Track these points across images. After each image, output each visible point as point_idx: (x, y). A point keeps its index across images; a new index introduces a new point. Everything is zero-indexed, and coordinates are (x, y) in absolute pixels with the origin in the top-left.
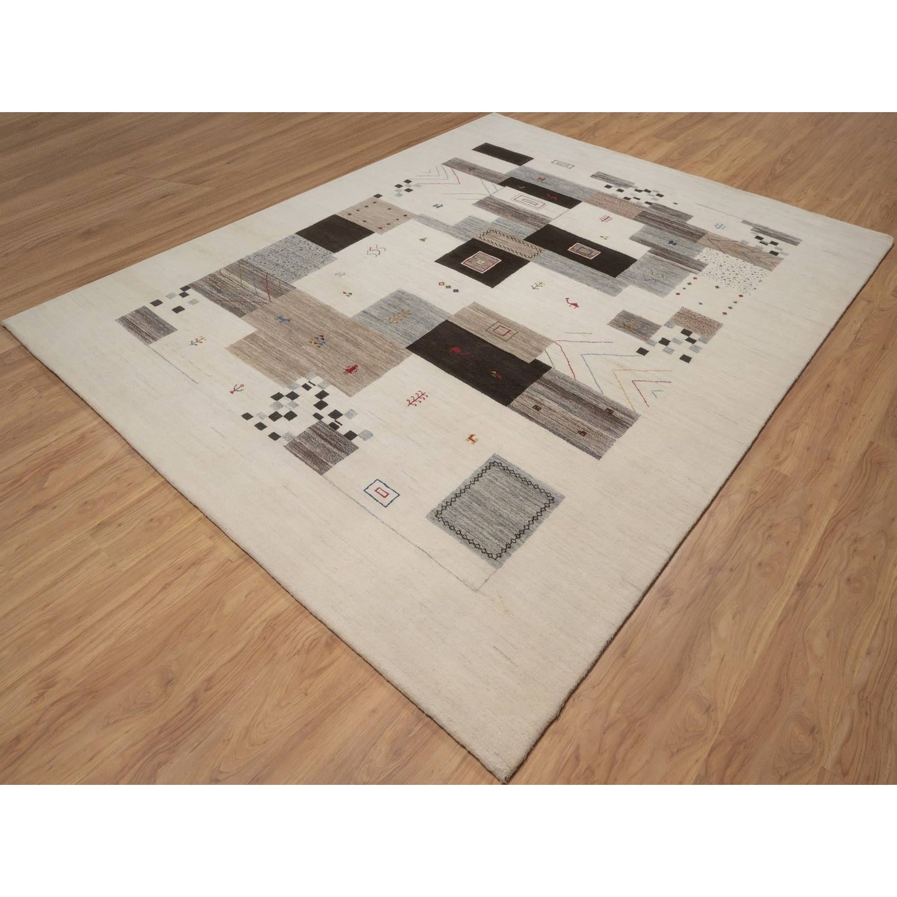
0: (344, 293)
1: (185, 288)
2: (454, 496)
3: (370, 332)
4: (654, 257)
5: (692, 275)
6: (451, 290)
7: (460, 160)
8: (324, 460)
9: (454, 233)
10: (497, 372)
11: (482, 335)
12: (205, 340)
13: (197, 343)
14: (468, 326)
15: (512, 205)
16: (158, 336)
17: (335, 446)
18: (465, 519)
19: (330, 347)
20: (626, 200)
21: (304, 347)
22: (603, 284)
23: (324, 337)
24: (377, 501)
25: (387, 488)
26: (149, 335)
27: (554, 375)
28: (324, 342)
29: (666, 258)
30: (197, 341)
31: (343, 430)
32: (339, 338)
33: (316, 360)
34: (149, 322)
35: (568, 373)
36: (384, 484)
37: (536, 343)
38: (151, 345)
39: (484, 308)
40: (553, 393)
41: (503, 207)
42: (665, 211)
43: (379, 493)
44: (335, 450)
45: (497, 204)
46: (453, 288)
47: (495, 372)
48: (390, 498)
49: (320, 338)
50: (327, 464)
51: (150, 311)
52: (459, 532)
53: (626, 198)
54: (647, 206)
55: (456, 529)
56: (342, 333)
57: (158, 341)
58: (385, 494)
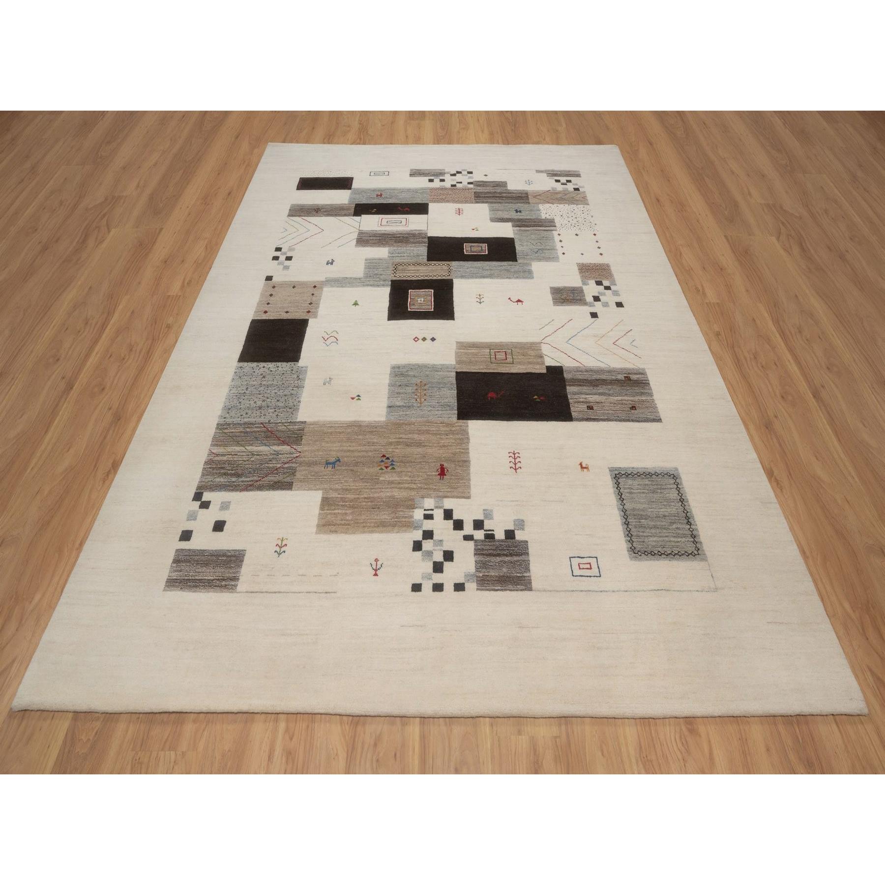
0: (353, 398)
1: (198, 496)
2: (626, 526)
3: (416, 424)
4: (520, 230)
5: (555, 233)
6: (428, 341)
7: (298, 205)
8: (519, 575)
9: (371, 283)
10: (537, 395)
11: (494, 369)
12: (287, 539)
13: (283, 549)
14: (477, 367)
15: (383, 232)
16: (234, 573)
17: (511, 555)
18: (651, 539)
19: (402, 462)
20: (453, 188)
21: (381, 479)
22: (515, 272)
23: (387, 456)
24: (590, 576)
25: (583, 559)
26: (224, 580)
27: (569, 372)
28: (393, 461)
29: (527, 226)
30: (281, 547)
31: (500, 535)
32: (399, 447)
33: (406, 483)
34: (206, 564)
35: (577, 364)
36: (578, 557)
37: (532, 352)
38: (239, 588)
39: (468, 343)
40: (585, 388)
41: (380, 237)
42: (487, 186)
43: (583, 569)
44: (516, 558)
45: (372, 236)
46: (429, 337)
47: (536, 397)
48: (594, 566)
49: (384, 459)
50: (524, 577)
51: (189, 550)
52: (660, 553)
53: (452, 186)
54: (471, 186)
55: (656, 552)
56: (396, 440)
57: (240, 577)
58: (588, 566)
